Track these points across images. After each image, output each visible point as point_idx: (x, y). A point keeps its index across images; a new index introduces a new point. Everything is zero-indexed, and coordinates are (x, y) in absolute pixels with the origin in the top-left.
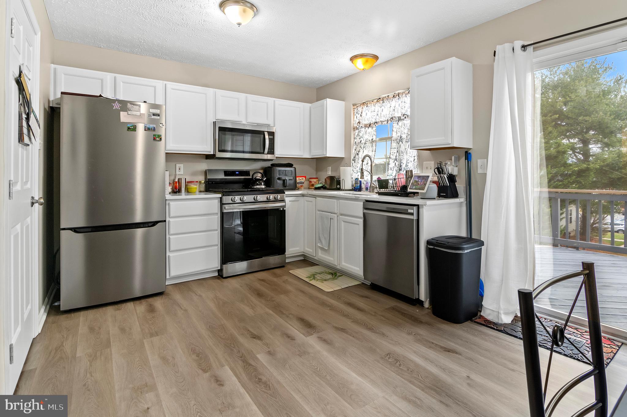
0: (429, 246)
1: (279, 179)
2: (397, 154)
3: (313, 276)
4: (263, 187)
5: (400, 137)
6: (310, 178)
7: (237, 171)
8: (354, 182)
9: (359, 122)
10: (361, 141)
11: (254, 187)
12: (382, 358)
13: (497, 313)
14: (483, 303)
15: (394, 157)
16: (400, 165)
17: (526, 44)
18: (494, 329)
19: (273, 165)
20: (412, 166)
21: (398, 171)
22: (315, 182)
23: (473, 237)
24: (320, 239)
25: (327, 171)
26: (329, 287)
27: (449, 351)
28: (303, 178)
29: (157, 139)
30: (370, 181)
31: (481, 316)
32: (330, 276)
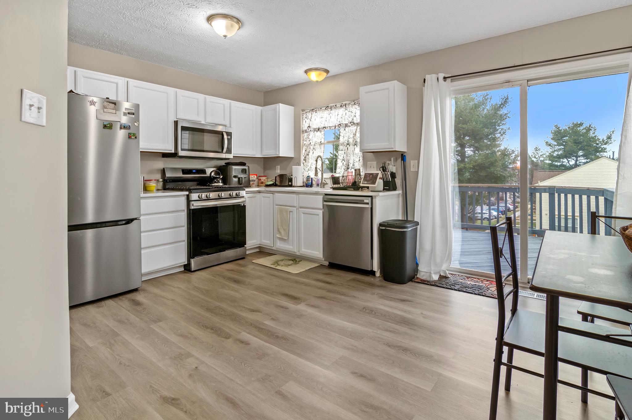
0: (381, 228)
1: (235, 177)
2: (345, 155)
3: (277, 263)
4: (221, 184)
5: (347, 140)
6: (259, 176)
7: (194, 170)
8: (305, 180)
9: (309, 127)
10: (310, 143)
11: (212, 185)
12: (361, 311)
13: (429, 274)
14: (419, 268)
15: (342, 158)
16: (348, 164)
17: (446, 77)
18: (428, 284)
19: (228, 164)
20: (357, 165)
21: (346, 169)
22: (264, 180)
23: (409, 219)
24: (279, 231)
25: (276, 170)
26: (295, 269)
27: (404, 301)
28: (254, 176)
29: (133, 137)
30: (321, 179)
31: (418, 278)
32: (291, 262)
